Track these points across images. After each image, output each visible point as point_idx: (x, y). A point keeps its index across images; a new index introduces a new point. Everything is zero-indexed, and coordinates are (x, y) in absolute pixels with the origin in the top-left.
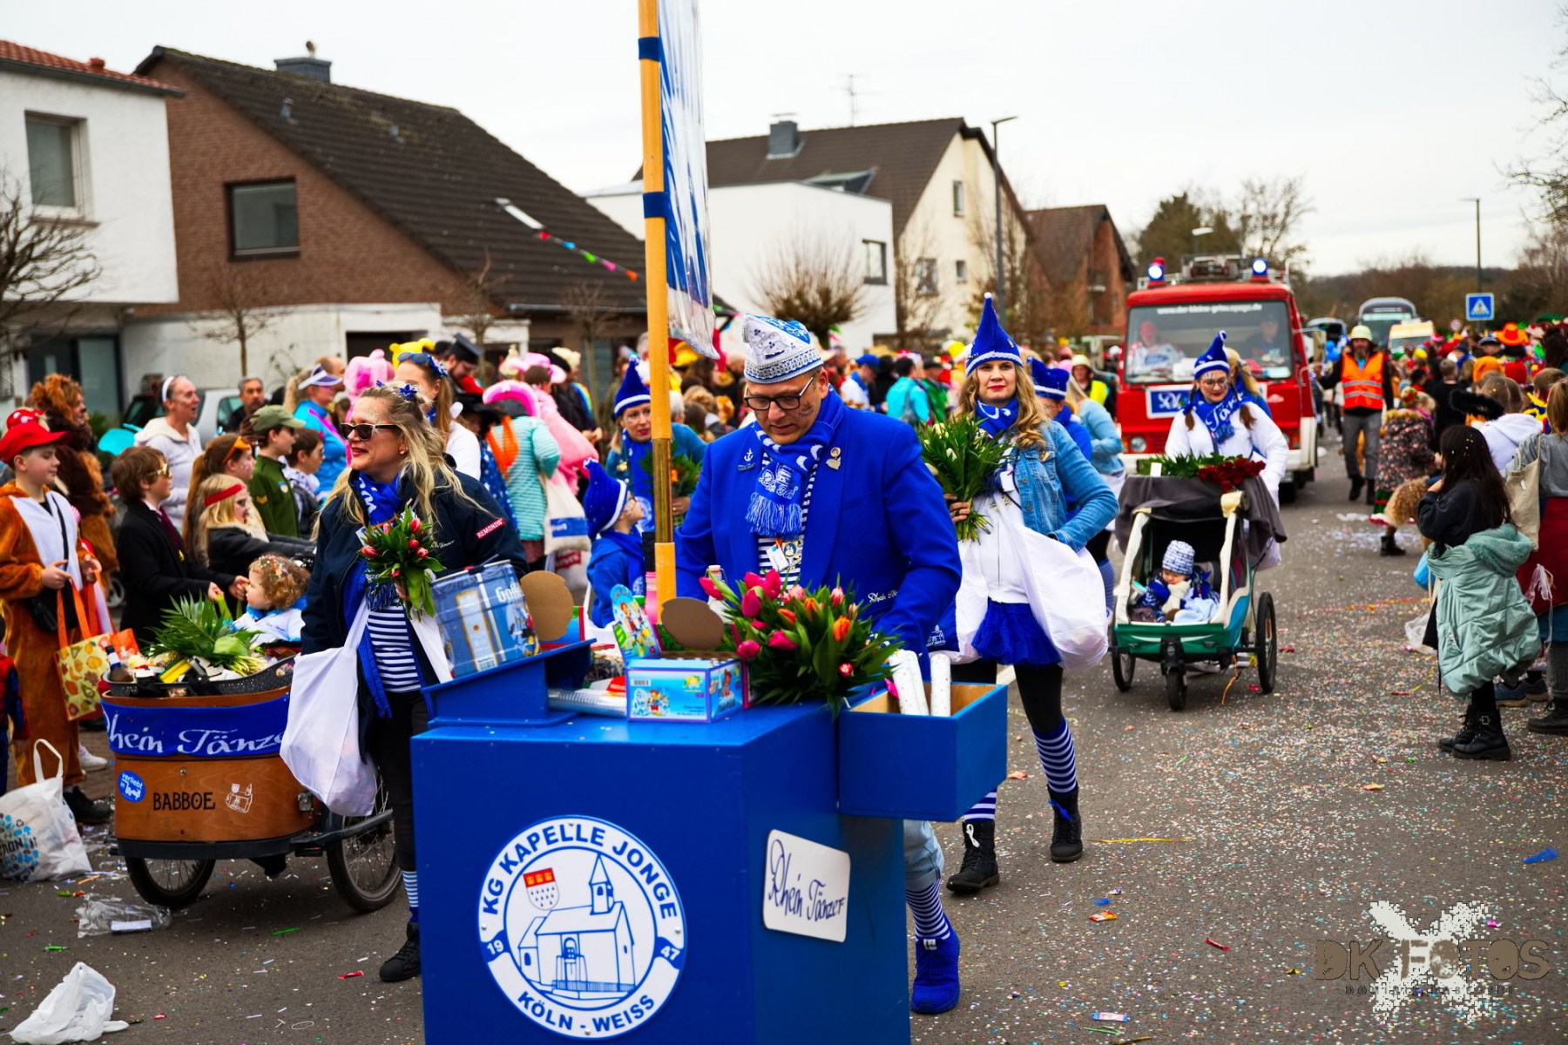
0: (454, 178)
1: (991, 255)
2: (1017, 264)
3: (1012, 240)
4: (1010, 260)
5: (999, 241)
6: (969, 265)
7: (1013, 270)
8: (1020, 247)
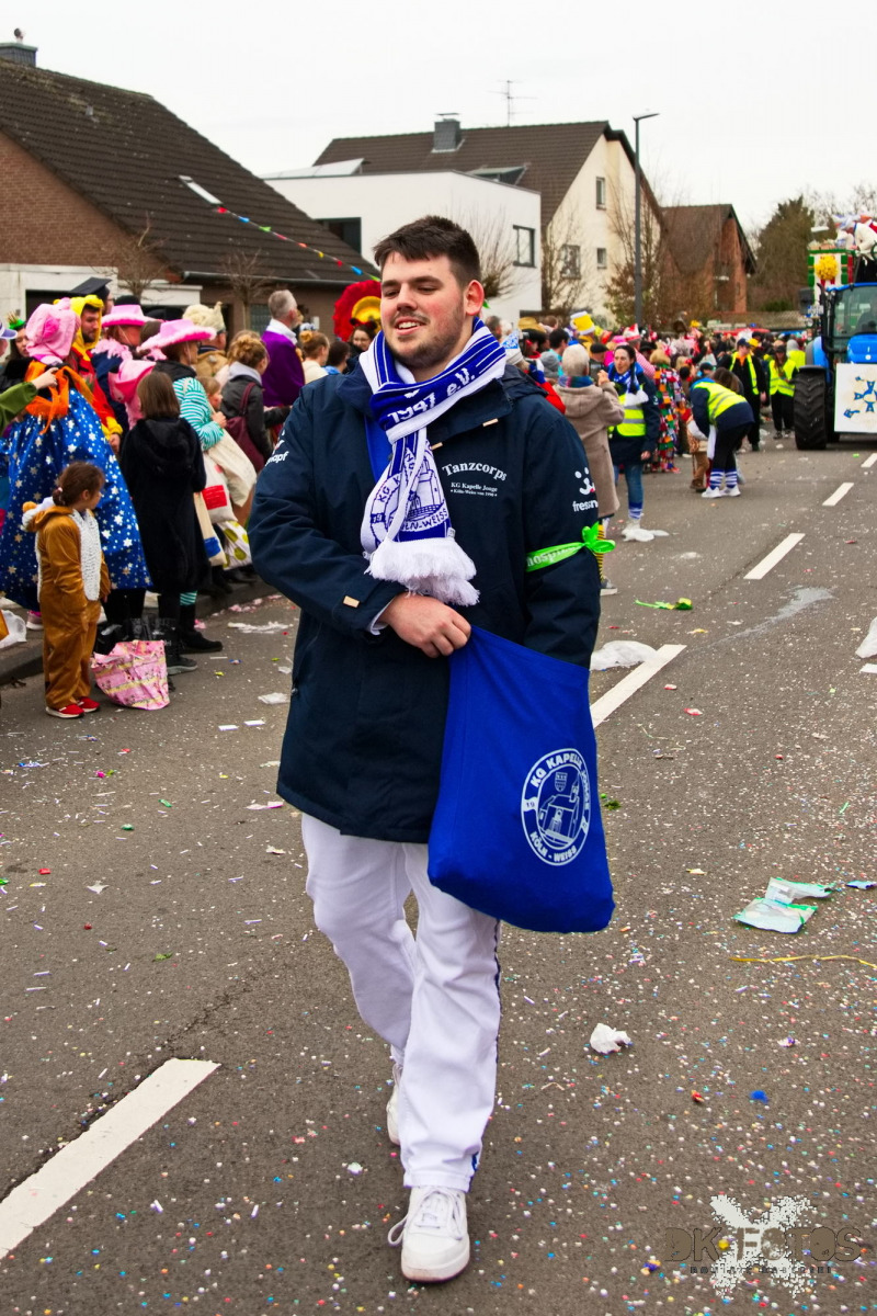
0: (142, 157)
1: (629, 244)
2: (653, 252)
3: (648, 230)
4: (646, 249)
5: (638, 232)
6: (609, 251)
7: (649, 257)
8: (656, 236)
